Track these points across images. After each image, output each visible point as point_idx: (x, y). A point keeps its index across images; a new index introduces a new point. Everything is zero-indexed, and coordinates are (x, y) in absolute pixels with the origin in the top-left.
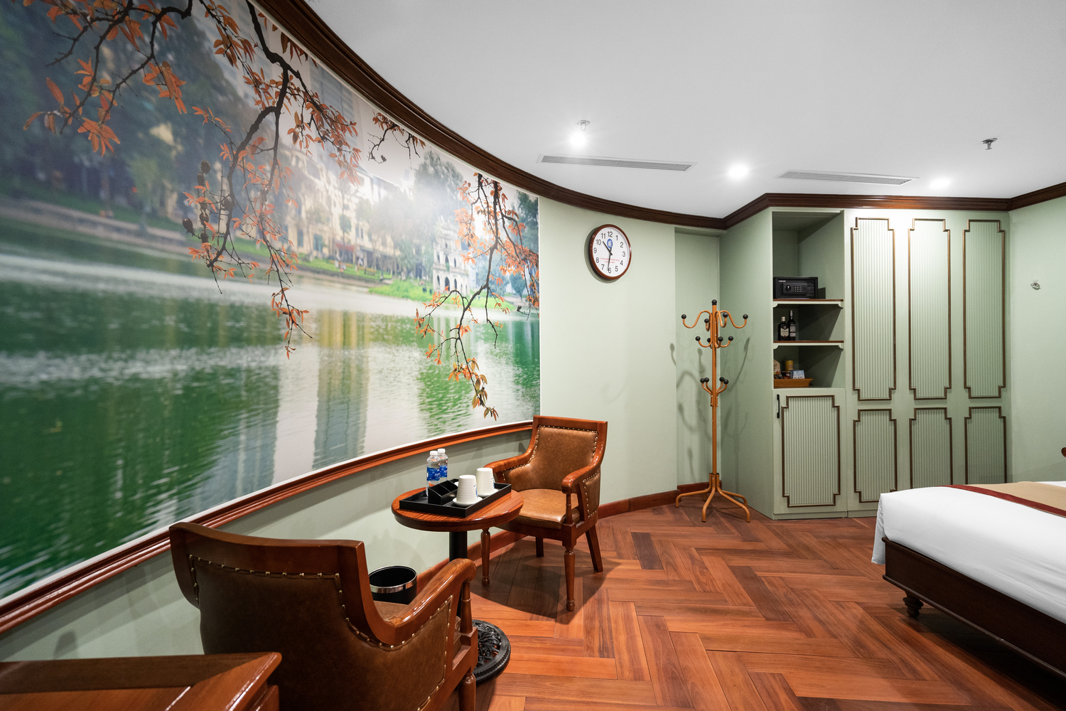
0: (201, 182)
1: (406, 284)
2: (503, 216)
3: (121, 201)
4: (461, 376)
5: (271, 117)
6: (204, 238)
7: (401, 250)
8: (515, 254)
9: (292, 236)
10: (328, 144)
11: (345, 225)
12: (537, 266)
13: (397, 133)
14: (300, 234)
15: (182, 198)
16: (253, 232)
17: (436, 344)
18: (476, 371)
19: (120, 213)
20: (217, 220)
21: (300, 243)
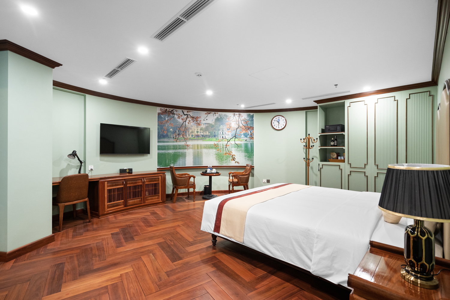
0: (175, 133)
1: (211, 139)
2: (241, 121)
3: (167, 137)
4: (227, 155)
5: (185, 122)
6: (175, 139)
7: (210, 133)
8: (245, 128)
9: (188, 136)
10: (195, 122)
11: (197, 132)
12: (253, 130)
13: (211, 114)
14: (189, 135)
15: (173, 135)
16: (182, 137)
17: (220, 148)
18: (232, 153)
19: (167, 138)
20: (177, 136)
21: (189, 136)
